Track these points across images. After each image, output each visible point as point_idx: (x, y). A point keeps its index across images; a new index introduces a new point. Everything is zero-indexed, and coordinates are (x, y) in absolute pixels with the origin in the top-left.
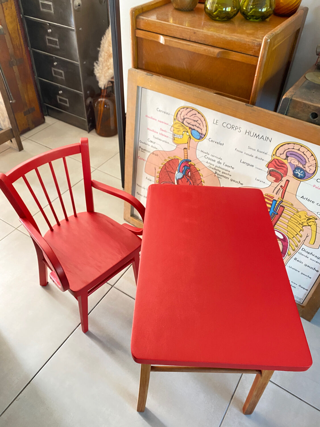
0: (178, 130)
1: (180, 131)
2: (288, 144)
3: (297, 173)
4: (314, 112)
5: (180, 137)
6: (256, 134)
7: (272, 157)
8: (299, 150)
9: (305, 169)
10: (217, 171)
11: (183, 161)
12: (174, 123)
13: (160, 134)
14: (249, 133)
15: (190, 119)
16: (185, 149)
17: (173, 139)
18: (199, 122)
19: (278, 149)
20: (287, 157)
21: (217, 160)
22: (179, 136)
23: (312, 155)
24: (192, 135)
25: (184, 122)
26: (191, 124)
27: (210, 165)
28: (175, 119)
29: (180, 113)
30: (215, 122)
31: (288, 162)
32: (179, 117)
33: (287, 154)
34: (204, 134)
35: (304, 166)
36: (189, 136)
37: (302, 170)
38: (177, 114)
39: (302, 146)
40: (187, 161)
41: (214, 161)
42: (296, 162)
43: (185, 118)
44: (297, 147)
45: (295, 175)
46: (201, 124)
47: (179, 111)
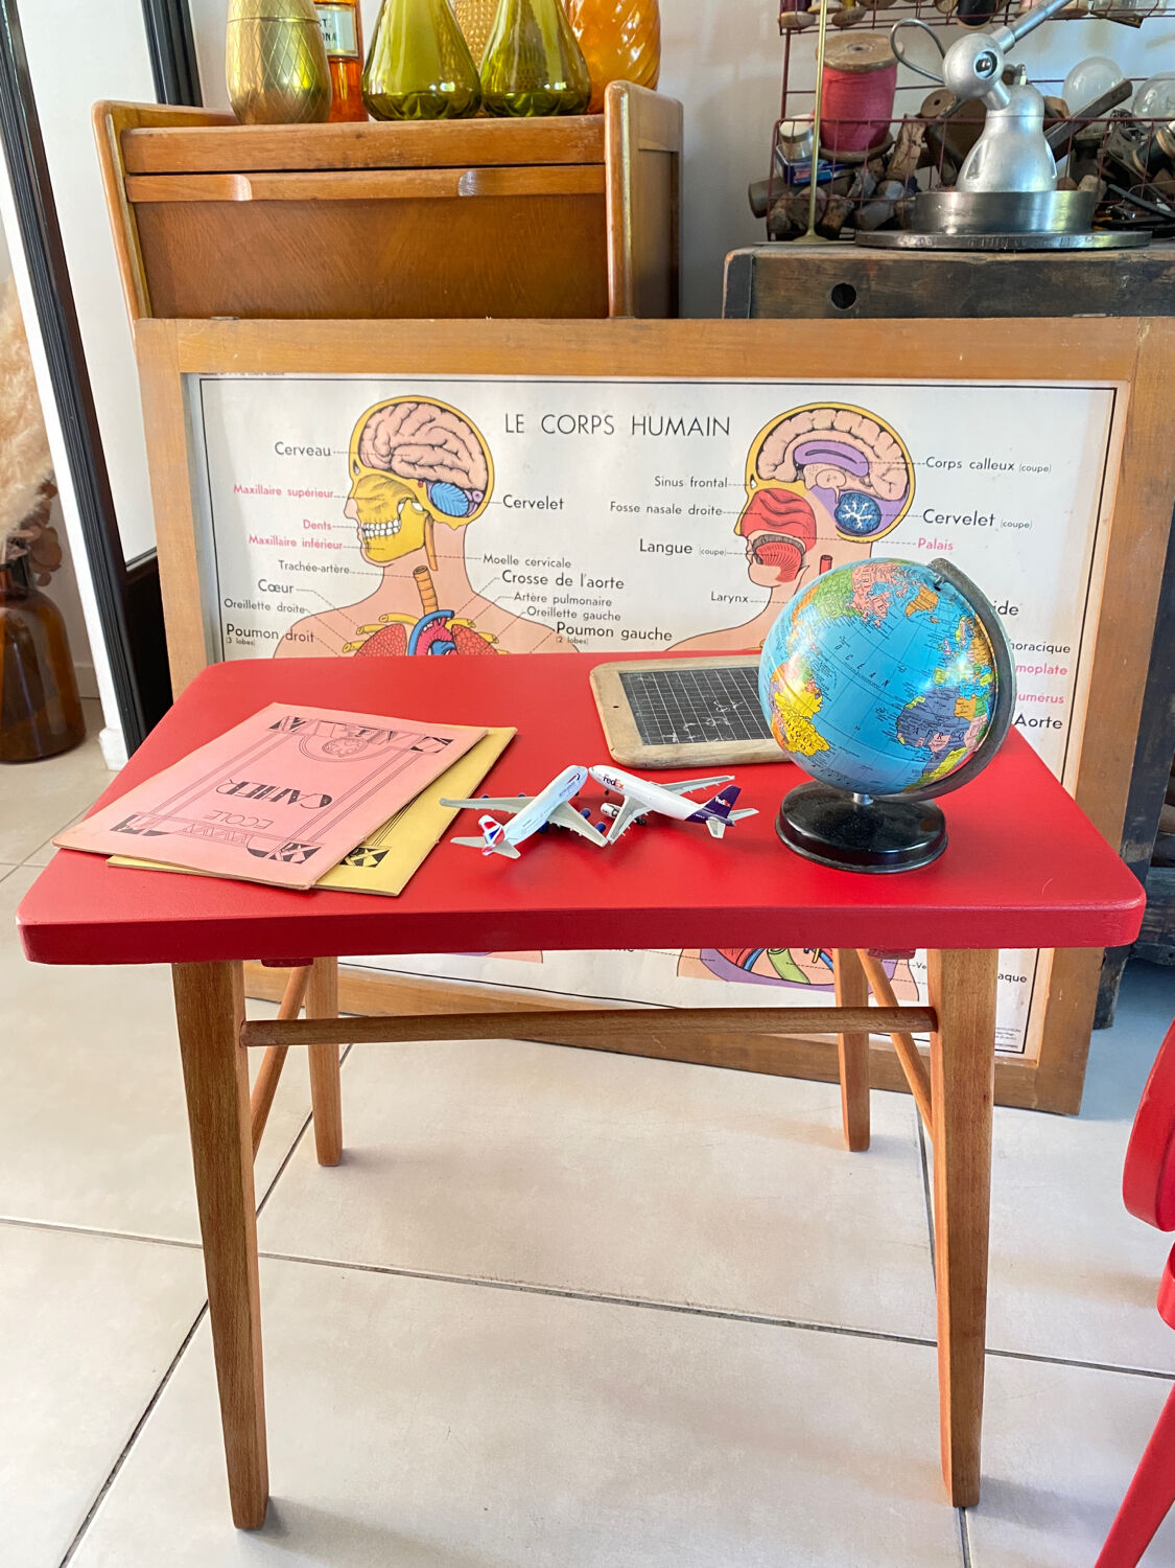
0: (377, 503)
1: (383, 505)
2: (790, 418)
3: (848, 516)
4: (841, 282)
5: (389, 532)
6: (670, 422)
7: (748, 488)
8: (832, 428)
9: (871, 491)
10: (562, 619)
11: (423, 623)
12: (357, 479)
13: (305, 544)
14: (644, 425)
15: (417, 444)
16: (418, 571)
17: (364, 546)
18: (454, 444)
19: (761, 450)
20: (800, 468)
21: (553, 574)
22: (384, 526)
23: (882, 429)
24: (435, 506)
25: (396, 465)
26: (421, 462)
27: (531, 603)
28: (355, 464)
29: (369, 434)
30: (512, 426)
31: (809, 486)
32: (371, 450)
33: (797, 460)
34: (483, 488)
35: (867, 480)
36: (426, 515)
37: (861, 497)
38: (361, 439)
39: (837, 410)
40: (439, 619)
41: (544, 581)
42: (835, 478)
43: (395, 449)
44: (823, 419)
45: (844, 526)
46: (463, 454)
47: (366, 427)
